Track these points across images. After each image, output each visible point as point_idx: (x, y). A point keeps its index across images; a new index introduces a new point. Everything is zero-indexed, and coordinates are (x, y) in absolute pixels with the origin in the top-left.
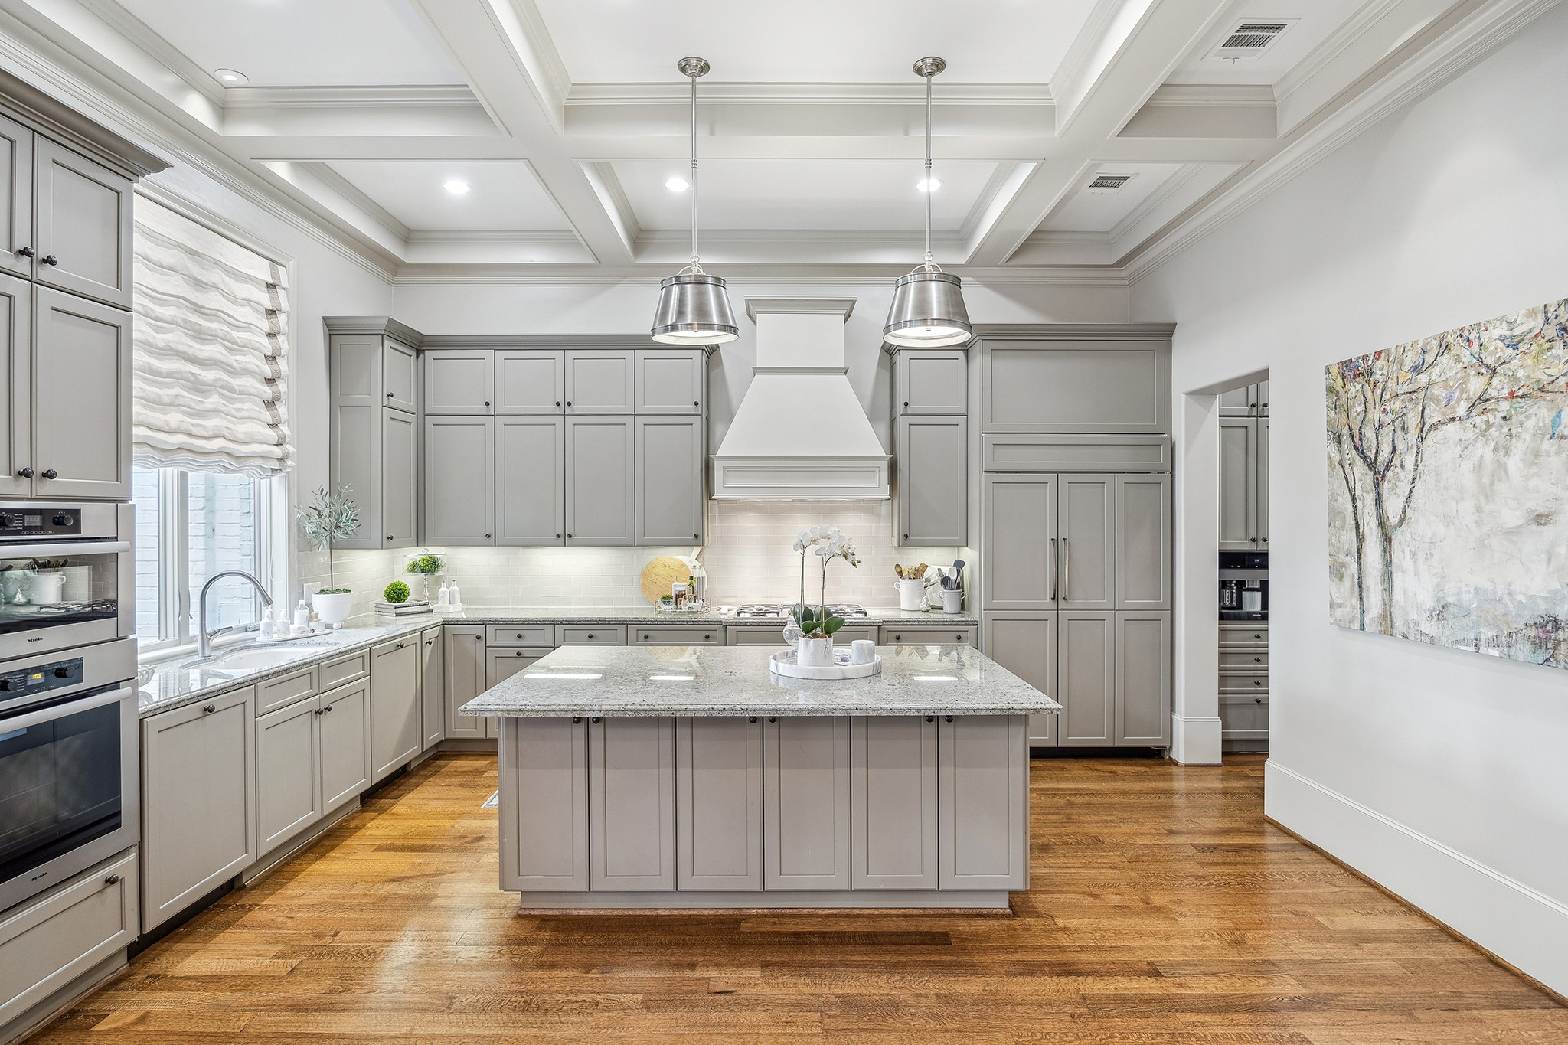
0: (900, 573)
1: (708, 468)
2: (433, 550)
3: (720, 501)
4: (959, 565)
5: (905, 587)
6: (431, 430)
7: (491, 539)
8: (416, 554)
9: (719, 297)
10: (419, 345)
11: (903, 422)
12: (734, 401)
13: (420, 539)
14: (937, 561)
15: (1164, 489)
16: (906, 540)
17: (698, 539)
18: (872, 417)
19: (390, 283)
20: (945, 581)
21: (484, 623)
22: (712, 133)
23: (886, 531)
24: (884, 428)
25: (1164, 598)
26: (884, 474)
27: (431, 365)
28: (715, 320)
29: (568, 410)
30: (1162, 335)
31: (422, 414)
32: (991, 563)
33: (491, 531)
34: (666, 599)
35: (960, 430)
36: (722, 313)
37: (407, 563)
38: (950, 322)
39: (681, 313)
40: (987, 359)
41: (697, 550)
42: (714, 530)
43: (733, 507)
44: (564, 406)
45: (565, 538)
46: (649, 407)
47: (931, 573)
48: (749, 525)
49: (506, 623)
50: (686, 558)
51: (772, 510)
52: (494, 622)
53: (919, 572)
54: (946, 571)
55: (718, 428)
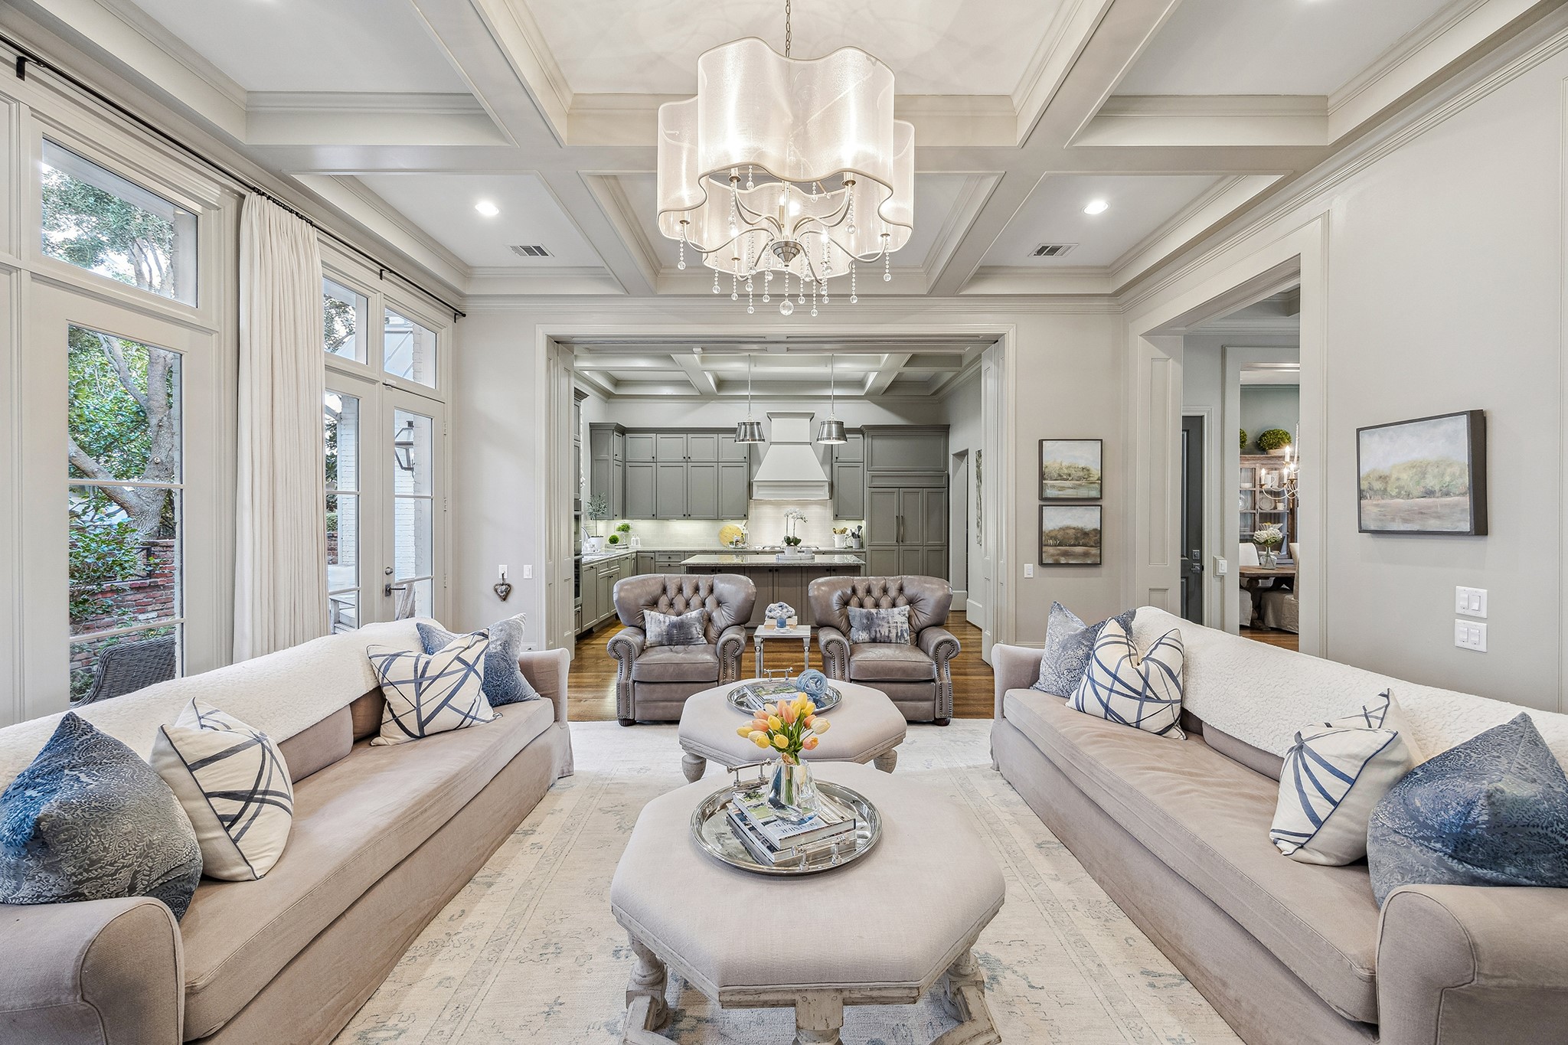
0: (835, 532)
1: (750, 485)
2: (626, 522)
3: (755, 500)
4: (860, 528)
5: (837, 537)
6: (628, 469)
7: (654, 517)
8: (620, 523)
9: (758, 429)
10: (623, 431)
11: (836, 465)
12: (762, 456)
13: (624, 517)
14: (851, 526)
15: (944, 496)
16: (836, 517)
17: (746, 517)
18: (822, 464)
19: (606, 402)
20: (853, 534)
21: (654, 552)
22: (755, 366)
23: (829, 513)
24: (828, 468)
25: (944, 541)
26: (827, 489)
27: (629, 440)
28: (757, 438)
29: (689, 460)
30: (945, 430)
31: (625, 461)
32: (871, 526)
33: (655, 513)
34: (731, 543)
35: (861, 469)
36: (760, 435)
37: (617, 527)
38: (839, 439)
39: (745, 436)
40: (870, 440)
41: (745, 521)
42: (752, 513)
43: (761, 502)
44: (687, 459)
45: (687, 516)
46: (724, 459)
47: (848, 532)
48: (768, 511)
49: (664, 552)
50: (738, 526)
51: (778, 504)
52: (659, 551)
53: (843, 531)
54: (853, 531)
55: (754, 468)
